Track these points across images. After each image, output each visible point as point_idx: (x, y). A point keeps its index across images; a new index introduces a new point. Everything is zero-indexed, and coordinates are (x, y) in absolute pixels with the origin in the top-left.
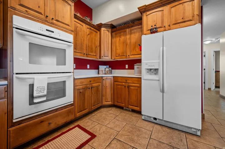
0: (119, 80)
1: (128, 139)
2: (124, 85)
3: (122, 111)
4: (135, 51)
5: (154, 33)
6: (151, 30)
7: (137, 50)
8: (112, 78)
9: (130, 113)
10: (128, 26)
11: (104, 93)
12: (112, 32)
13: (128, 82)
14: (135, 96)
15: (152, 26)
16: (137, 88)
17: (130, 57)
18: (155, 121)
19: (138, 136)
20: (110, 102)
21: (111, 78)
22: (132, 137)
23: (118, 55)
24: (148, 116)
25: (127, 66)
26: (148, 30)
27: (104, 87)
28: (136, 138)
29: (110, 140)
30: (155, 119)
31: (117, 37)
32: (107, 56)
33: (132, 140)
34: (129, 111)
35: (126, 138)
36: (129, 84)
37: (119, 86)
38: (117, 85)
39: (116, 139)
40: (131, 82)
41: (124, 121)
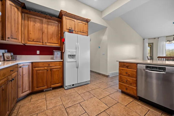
0: (40, 65)
1: (72, 103)
2: (46, 69)
3: (44, 93)
4: (52, 40)
5: (71, 33)
6: (69, 30)
7: (54, 40)
8: (31, 64)
9: (53, 91)
10: (45, 17)
11: (20, 83)
12: (22, 12)
13: (50, 65)
14: (57, 76)
15: (70, 28)
16: (58, 69)
17: (47, 44)
18: (73, 87)
19: (74, 97)
20: (28, 91)
21: (28, 64)
22: (73, 100)
23: (32, 40)
24: (69, 86)
25: (38, 52)
26: (67, 29)
27: (21, 75)
28: (75, 99)
29: (65, 112)
30: (73, 85)
31: (31, 21)
32: (16, 39)
33: (74, 101)
34: (50, 90)
35: (71, 103)
36: (52, 67)
37: (40, 71)
38: (37, 71)
39: (66, 108)
40: (54, 65)
41: (56, 97)
